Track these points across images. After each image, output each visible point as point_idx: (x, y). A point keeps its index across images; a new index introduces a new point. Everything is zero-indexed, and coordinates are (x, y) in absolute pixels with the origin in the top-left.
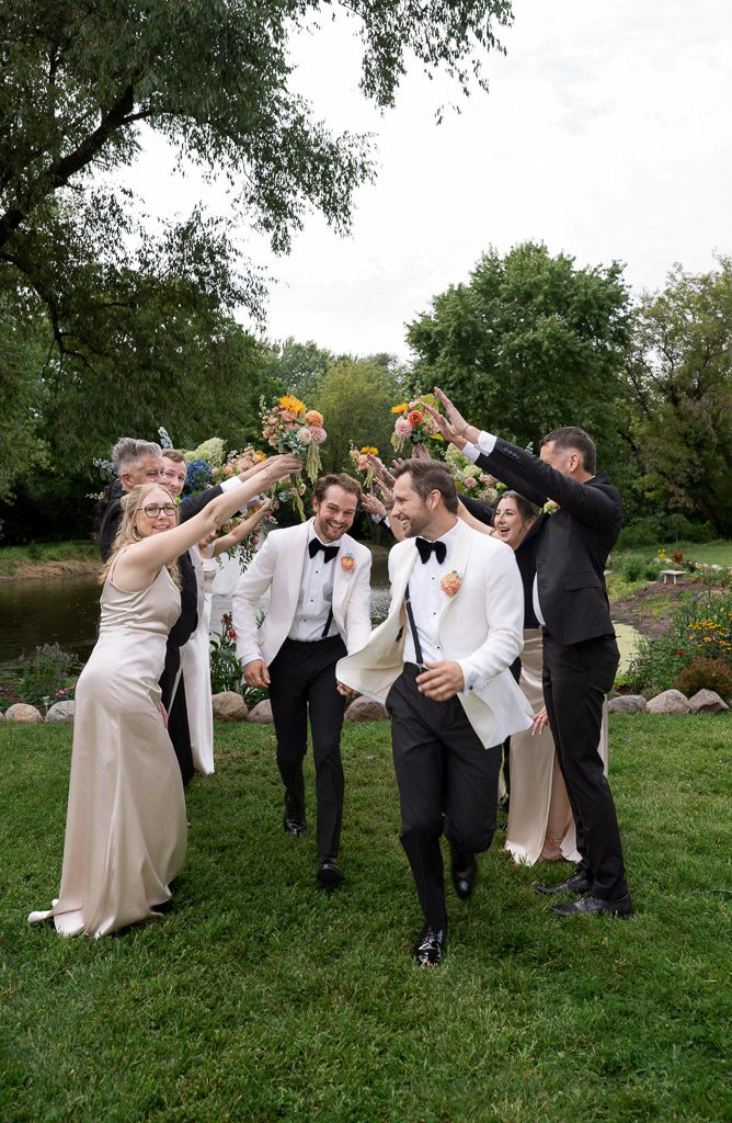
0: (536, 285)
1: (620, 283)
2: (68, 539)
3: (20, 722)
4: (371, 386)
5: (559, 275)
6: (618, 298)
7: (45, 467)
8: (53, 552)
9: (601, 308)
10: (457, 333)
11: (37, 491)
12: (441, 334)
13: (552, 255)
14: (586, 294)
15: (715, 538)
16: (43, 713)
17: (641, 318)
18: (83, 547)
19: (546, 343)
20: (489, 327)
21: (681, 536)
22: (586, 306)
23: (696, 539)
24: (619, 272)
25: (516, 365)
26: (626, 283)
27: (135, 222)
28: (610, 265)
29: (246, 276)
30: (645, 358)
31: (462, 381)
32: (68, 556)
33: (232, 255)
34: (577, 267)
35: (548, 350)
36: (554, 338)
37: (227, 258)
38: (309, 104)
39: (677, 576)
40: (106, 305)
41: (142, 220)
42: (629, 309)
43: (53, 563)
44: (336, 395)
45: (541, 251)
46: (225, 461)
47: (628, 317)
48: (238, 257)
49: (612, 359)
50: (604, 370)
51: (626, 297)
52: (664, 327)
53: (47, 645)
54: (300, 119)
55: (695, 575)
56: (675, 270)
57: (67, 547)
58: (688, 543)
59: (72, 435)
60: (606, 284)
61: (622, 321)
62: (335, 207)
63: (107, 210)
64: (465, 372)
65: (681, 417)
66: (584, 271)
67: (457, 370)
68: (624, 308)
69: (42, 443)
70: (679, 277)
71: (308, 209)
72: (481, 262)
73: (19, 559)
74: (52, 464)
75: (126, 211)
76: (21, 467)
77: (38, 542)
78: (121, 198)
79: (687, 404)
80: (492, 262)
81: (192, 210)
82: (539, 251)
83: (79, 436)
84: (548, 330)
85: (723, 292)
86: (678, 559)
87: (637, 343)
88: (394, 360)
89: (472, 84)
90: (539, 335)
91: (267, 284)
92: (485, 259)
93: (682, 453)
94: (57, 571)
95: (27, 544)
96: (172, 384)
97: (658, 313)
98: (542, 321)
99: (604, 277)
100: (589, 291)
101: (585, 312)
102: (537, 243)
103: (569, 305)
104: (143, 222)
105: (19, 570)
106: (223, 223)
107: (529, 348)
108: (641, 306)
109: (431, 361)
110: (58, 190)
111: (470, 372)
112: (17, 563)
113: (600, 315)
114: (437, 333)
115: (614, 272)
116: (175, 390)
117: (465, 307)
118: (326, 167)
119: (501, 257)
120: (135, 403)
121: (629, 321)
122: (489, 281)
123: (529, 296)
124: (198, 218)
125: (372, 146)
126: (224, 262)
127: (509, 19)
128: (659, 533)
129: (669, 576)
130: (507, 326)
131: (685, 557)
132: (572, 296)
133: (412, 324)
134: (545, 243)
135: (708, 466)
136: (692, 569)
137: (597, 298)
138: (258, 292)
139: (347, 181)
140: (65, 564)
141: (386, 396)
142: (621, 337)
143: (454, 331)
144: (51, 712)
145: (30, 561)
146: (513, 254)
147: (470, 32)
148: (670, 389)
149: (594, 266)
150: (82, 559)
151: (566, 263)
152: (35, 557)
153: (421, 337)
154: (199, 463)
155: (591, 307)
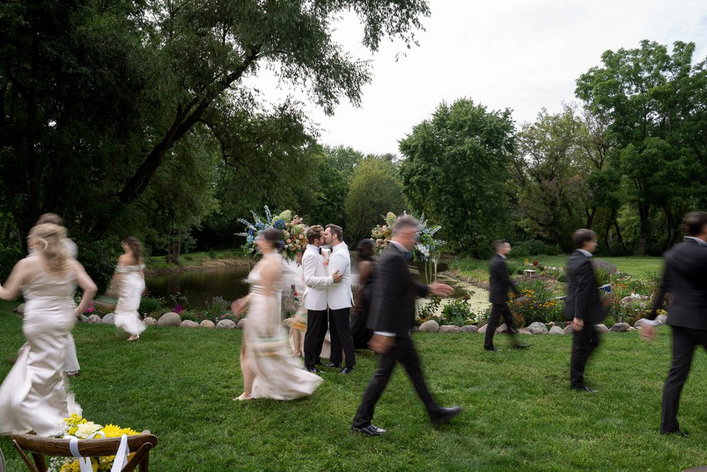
0: (465, 121)
1: (510, 120)
2: (228, 248)
3: (207, 328)
4: (382, 171)
5: (477, 116)
6: (508, 127)
7: (218, 212)
8: (221, 255)
9: (499, 133)
10: (423, 146)
11: (214, 224)
12: (416, 147)
13: (476, 105)
14: (491, 126)
15: (561, 253)
16: (216, 325)
17: (522, 138)
18: (236, 252)
19: (468, 152)
20: (441, 143)
21: (542, 252)
22: (491, 132)
23: (550, 254)
24: (510, 114)
25: (454, 162)
26: (513, 119)
27: (260, 104)
28: (504, 110)
29: (310, 128)
30: (524, 158)
31: (425, 170)
32: (228, 257)
33: (303, 119)
34: (488, 111)
35: (469, 155)
36: (473, 149)
37: (301, 120)
38: (341, 47)
39: (532, 273)
40: (246, 142)
41: (263, 103)
42: (515, 133)
43: (221, 260)
44: (363, 176)
45: (470, 103)
46: (292, 219)
47: (514, 138)
48: (307, 120)
49: (504, 159)
50: (500, 165)
51: (513, 127)
52: (534, 143)
53: (217, 297)
54: (337, 54)
55: (542, 273)
56: (542, 111)
57: (228, 252)
58: (546, 256)
59: (230, 203)
60: (502, 121)
61: (511, 140)
62: (354, 95)
63: (247, 99)
64: (427, 166)
65: (542, 189)
66: (491, 114)
67: (423, 165)
68: (512, 132)
69: (216, 201)
70: (544, 115)
71: (342, 95)
72: (438, 109)
73: (205, 258)
74: (221, 211)
75: (256, 99)
76: (206, 213)
77: (215, 250)
78: (254, 93)
79: (546, 183)
80: (444, 109)
81: (286, 98)
82: (468, 103)
83: (233, 203)
84: (470, 145)
85: (565, 124)
86: (535, 264)
87: (520, 150)
88: (395, 157)
89: (412, 44)
90: (465, 147)
91: (320, 132)
92: (441, 107)
93: (542, 208)
94: (223, 264)
95: (209, 250)
96: (275, 179)
97: (530, 135)
98: (467, 140)
99: (501, 116)
100: (492, 125)
101: (490, 135)
102: (468, 98)
103: (482, 132)
104: (264, 104)
105: (205, 263)
106: (300, 104)
107: (460, 154)
108: (521, 131)
109: (411, 160)
110: (226, 90)
111: (429, 166)
112: (204, 260)
113: (498, 137)
114: (414, 146)
115: (507, 114)
116: (276, 182)
117: (428, 133)
118: (349, 75)
119: (449, 106)
120: (258, 189)
121: (515, 139)
122: (443, 118)
123: (462, 127)
124: (289, 101)
125: (371, 66)
126: (300, 122)
127: (429, 14)
128: (530, 250)
129: (528, 272)
130: (450, 142)
131: (539, 263)
132: (483, 127)
133: (402, 141)
134: (472, 99)
135: (557, 215)
136: (542, 269)
137: (496, 128)
138: (316, 135)
139: (358, 83)
140: (227, 261)
141: (390, 176)
142: (510, 148)
143: (421, 146)
144: (219, 324)
145: (210, 259)
146: (455, 104)
147: (410, 20)
148: (538, 174)
149: (496, 111)
150: (235, 258)
151: (482, 110)
152: (213, 257)
153: (405, 147)
154: (280, 221)
155: (494, 132)
